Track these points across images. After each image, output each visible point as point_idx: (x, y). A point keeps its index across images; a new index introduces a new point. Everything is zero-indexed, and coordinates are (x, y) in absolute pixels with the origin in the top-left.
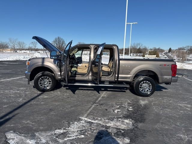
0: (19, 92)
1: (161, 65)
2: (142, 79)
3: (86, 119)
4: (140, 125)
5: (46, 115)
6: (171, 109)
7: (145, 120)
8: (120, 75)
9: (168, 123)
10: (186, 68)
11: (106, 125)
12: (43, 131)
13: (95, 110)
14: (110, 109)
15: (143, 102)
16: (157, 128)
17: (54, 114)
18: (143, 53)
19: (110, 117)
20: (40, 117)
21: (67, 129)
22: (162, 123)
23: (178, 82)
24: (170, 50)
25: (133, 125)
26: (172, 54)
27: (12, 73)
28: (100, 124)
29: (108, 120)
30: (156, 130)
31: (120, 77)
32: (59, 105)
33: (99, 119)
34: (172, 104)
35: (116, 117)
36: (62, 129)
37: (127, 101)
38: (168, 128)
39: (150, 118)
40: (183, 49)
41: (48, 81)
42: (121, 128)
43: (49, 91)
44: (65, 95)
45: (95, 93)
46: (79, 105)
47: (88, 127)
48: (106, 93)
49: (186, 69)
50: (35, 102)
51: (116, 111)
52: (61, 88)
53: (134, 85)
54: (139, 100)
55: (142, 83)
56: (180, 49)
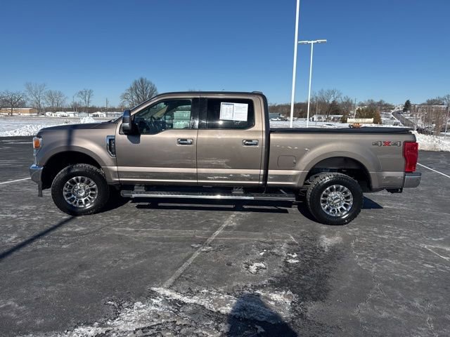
0: (14, 216)
1: (376, 144)
2: (327, 179)
3: (168, 293)
4: (312, 308)
5: (64, 281)
6: (400, 260)
7: (327, 291)
8: (270, 172)
9: (389, 300)
10: (444, 148)
11: (219, 309)
12: (39, 330)
13: (198, 266)
14: (239, 262)
15: (329, 240)
16: (359, 316)
17: (88, 277)
18: (344, 114)
19: (235, 284)
20: (47, 287)
21: (109, 323)
22: (373, 302)
23: (424, 185)
24: (407, 106)
25: (293, 310)
26: (411, 116)
27: (14, 168)
28: (203, 307)
29: (228, 294)
30: (355, 322)
31: (272, 175)
32: (107, 252)
33: (205, 291)
34: (403, 246)
35: (250, 285)
36: (96, 323)
37: (288, 238)
38: (388, 315)
39: (342, 288)
40: (438, 102)
41: (87, 187)
42: (258, 319)
43: (91, 214)
44: (130, 223)
45: (208, 218)
46: (160, 252)
47: (168, 318)
48: (238, 215)
49: (444, 150)
50: (46, 246)
51: (253, 269)
52: (125, 206)
53: (308, 196)
54: (319, 233)
55: (327, 191)
56: (431, 103)
